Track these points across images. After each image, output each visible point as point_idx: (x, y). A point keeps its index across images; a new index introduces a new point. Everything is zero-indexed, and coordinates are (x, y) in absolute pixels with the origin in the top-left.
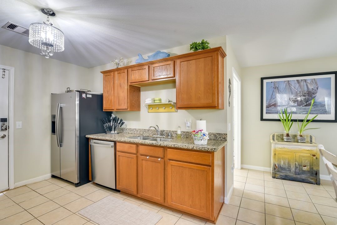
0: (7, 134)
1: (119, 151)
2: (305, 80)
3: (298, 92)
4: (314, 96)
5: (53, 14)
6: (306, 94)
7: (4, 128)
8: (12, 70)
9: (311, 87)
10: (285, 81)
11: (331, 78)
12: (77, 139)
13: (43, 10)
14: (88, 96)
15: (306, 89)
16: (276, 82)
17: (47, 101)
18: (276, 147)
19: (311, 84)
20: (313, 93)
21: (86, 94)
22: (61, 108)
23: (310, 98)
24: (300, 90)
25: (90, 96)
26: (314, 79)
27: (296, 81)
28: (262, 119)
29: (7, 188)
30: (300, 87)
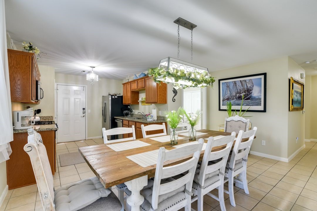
0: (85, 115)
1: (124, 125)
2: (245, 80)
3: (241, 90)
4: (251, 92)
5: (94, 67)
6: (246, 91)
7: (84, 112)
8: (87, 86)
9: (249, 86)
10: (233, 82)
11: (261, 78)
12: (110, 119)
13: (91, 67)
14: (116, 97)
15: (246, 87)
16: (228, 82)
17: (101, 99)
18: (220, 129)
19: (249, 83)
20: (251, 90)
21: (114, 96)
22: (105, 103)
23: (249, 94)
24: (242, 88)
25: (117, 97)
26: (251, 79)
27: (239, 81)
28: (220, 110)
29: (85, 139)
30: (242, 86)
